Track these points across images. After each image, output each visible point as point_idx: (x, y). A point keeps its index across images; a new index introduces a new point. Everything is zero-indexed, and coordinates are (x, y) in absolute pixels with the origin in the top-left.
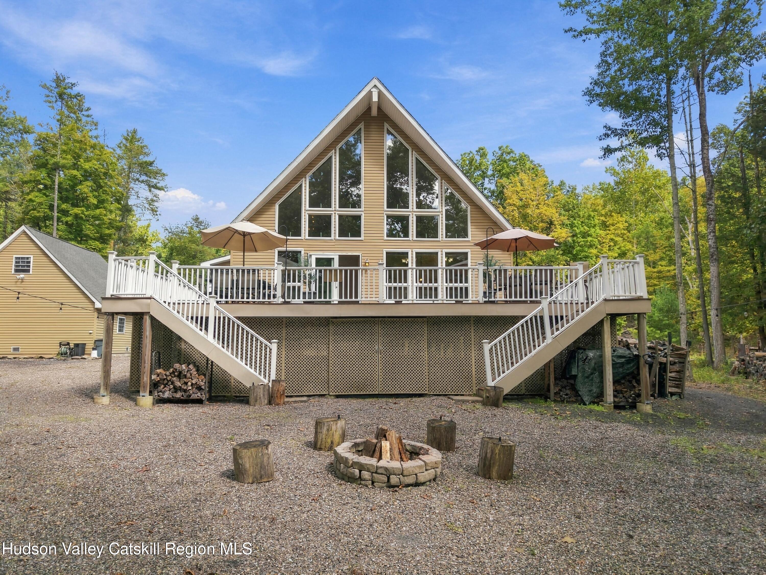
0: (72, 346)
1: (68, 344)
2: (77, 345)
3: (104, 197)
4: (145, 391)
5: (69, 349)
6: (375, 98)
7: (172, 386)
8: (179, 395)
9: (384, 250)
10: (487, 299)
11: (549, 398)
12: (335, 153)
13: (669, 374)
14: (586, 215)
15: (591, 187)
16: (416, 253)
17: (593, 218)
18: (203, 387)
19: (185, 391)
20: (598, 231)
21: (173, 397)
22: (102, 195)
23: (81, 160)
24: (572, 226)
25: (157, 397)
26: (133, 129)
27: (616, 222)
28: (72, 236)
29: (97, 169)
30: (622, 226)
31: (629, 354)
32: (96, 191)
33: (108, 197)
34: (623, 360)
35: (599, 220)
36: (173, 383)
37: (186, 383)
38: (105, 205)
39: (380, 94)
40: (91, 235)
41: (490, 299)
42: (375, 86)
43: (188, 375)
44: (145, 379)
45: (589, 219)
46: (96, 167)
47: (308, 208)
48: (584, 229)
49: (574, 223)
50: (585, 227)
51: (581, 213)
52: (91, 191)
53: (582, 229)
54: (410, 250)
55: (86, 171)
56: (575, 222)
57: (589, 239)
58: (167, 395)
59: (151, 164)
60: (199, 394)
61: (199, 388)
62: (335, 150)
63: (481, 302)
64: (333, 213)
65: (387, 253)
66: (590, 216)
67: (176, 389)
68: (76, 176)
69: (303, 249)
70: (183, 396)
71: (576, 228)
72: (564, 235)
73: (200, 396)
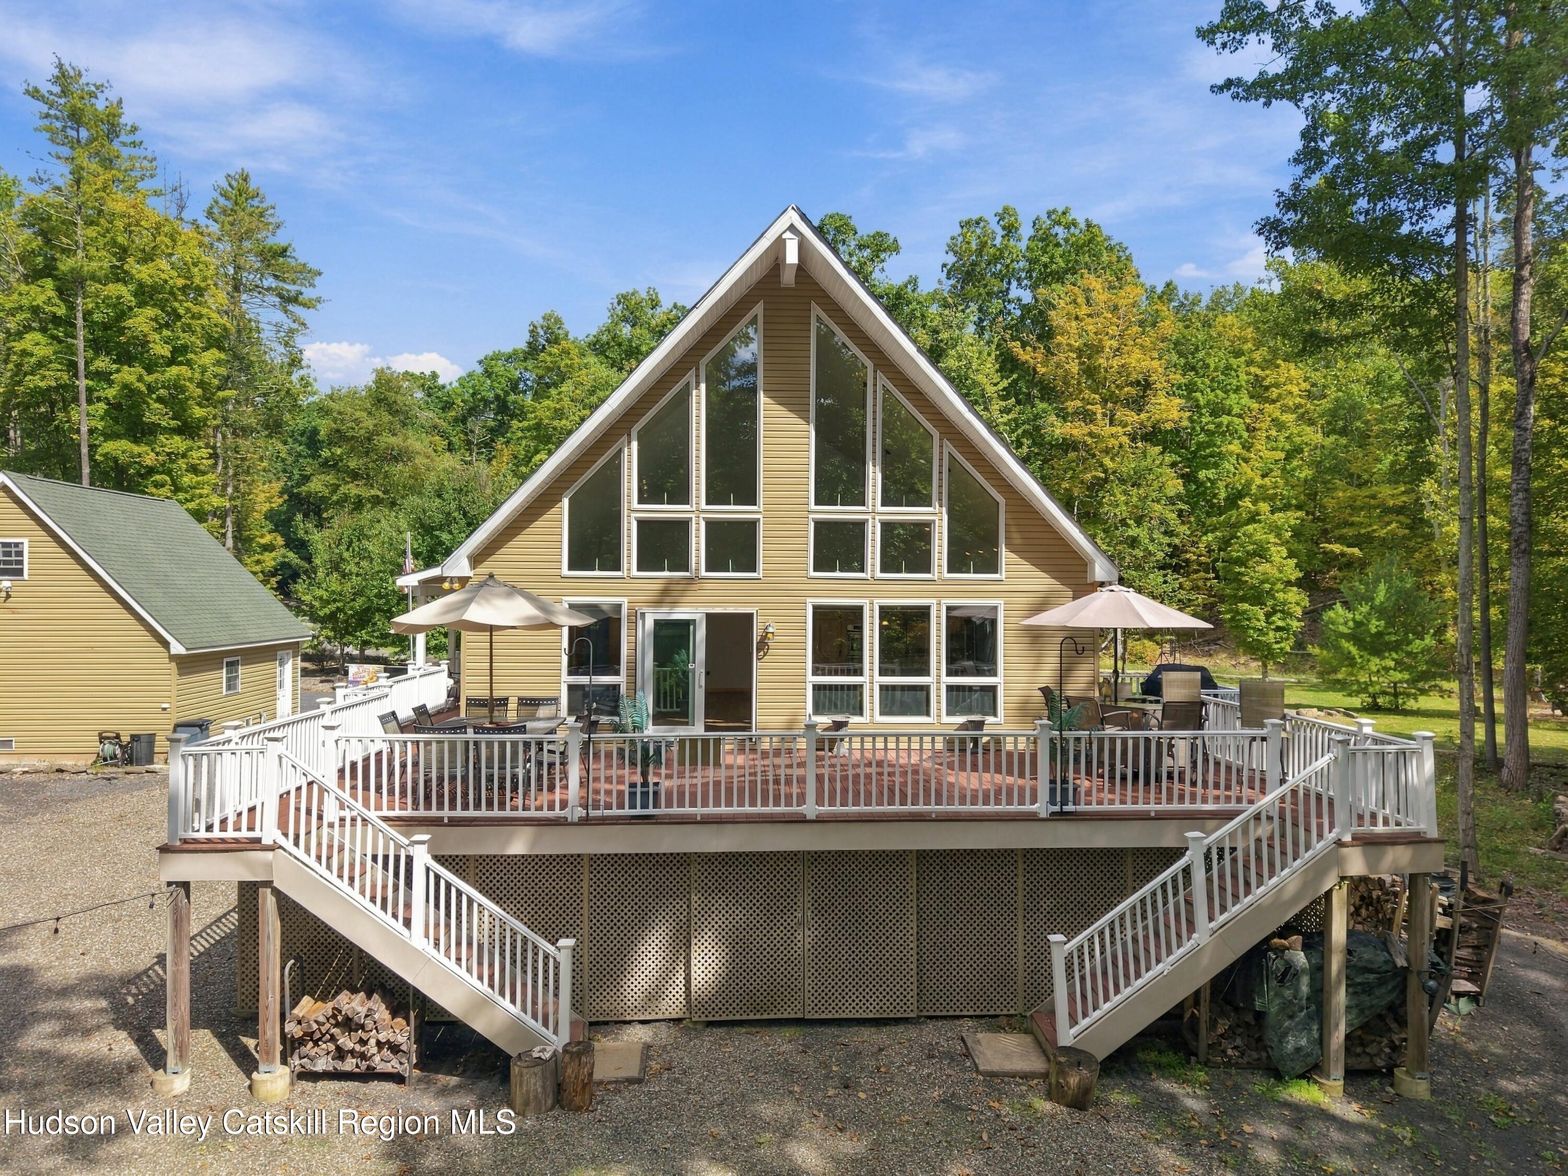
0: (125, 739)
1: (118, 736)
2: (135, 738)
3: (185, 338)
4: (271, 1061)
5: (121, 746)
6: (792, 257)
7: (331, 1047)
8: (349, 1065)
9: (809, 600)
10: (1057, 808)
11: (1196, 1055)
12: (697, 376)
13: (1458, 953)
14: (1222, 365)
15: (1231, 290)
16: (881, 608)
17: (1236, 371)
18: (404, 1048)
19: (363, 1056)
20: (1246, 400)
21: (335, 1069)
22: (182, 335)
23: (130, 260)
24: (1191, 388)
25: (298, 1069)
26: (240, 171)
27: (1282, 380)
28: (119, 429)
29: (166, 281)
30: (1295, 390)
31: (1386, 962)
32: (167, 325)
33: (193, 339)
34: (1372, 977)
35: (1248, 374)
36: (333, 1039)
37: (363, 1042)
38: (191, 356)
39: (803, 246)
40: (164, 424)
41: (1066, 808)
42: (792, 228)
43: (369, 1024)
44: (269, 1033)
45: (1226, 375)
46: (163, 276)
47: (635, 505)
48: (1216, 396)
49: (1195, 384)
50: (1218, 392)
51: (1212, 362)
52: (155, 330)
53: (1211, 396)
54: (867, 601)
55: (141, 285)
56: (1199, 381)
57: (1225, 419)
58: (322, 1065)
59: (283, 252)
60: (394, 1063)
61: (395, 1049)
62: (698, 369)
63: (1043, 815)
64: (693, 516)
65: (816, 608)
66: (1228, 367)
67: (341, 1054)
68: (119, 297)
69: (625, 600)
70: (357, 1066)
71: (1198, 394)
72: (1175, 414)
73: (398, 1066)
